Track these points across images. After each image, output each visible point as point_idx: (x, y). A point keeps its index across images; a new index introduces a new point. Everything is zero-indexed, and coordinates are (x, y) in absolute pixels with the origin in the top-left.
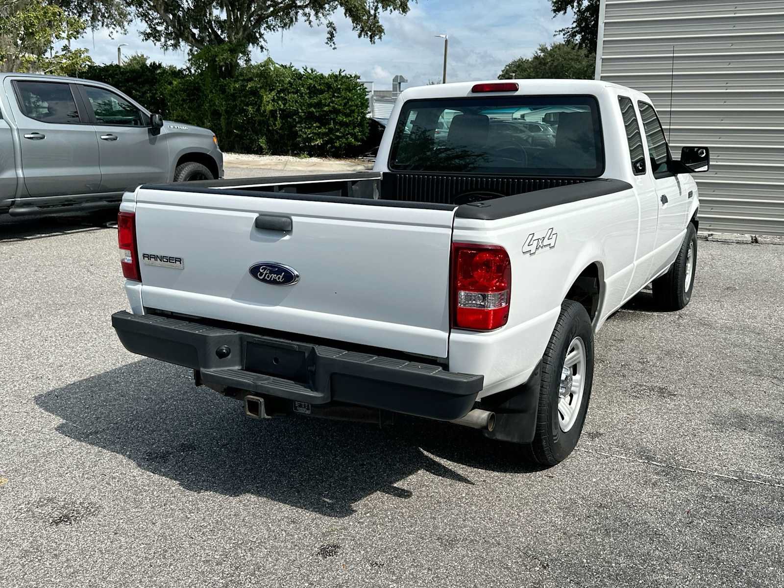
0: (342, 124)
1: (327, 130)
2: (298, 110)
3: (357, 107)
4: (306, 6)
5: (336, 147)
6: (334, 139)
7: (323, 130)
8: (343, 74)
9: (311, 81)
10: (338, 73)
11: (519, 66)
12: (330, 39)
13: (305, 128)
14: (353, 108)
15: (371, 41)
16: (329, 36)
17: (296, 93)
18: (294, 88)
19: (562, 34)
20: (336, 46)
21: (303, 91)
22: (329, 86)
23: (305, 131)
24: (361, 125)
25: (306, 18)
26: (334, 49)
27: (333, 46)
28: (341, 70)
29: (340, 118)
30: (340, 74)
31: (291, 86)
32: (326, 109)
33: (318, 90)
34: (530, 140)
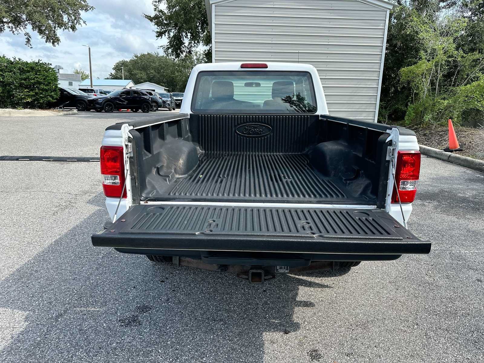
0: (43, 90)
1: (34, 94)
2: (13, 82)
3: (52, 81)
4: (9, 22)
5: (40, 103)
6: (39, 98)
7: (31, 93)
8: (41, 62)
9: (20, 65)
10: (37, 62)
11: (123, 64)
12: (28, 42)
13: (19, 92)
14: (50, 81)
15: (53, 45)
16: (27, 40)
17: (11, 72)
18: (9, 69)
19: (162, 48)
20: (32, 46)
21: (15, 71)
22: (32, 68)
23: (19, 94)
24: (55, 90)
25: (10, 29)
26: (31, 48)
27: (30, 47)
28: (39, 60)
29: (42, 86)
30: (39, 62)
31: (6, 68)
32: (32, 81)
33: (25, 71)
34: (150, 99)
